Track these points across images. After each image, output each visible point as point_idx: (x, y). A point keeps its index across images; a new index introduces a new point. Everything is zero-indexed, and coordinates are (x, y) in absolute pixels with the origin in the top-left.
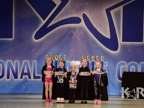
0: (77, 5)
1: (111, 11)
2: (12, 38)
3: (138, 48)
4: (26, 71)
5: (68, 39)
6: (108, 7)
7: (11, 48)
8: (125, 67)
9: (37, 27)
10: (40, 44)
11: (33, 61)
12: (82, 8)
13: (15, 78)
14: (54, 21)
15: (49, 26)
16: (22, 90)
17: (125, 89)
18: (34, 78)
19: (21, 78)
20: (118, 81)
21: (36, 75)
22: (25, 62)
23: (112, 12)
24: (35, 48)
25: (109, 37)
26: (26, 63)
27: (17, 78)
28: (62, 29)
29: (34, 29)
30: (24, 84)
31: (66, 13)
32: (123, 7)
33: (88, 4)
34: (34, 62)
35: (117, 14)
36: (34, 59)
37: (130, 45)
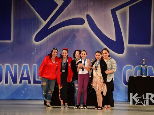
0: (80, 5)
1: (116, 12)
2: (11, 40)
3: (145, 51)
4: (25, 76)
5: (71, 41)
6: (114, 8)
7: (10, 51)
8: (132, 70)
9: (37, 28)
10: (41, 46)
11: (33, 65)
12: (85, 9)
13: (13, 83)
14: (56, 22)
15: (50, 27)
16: (22, 96)
17: (133, 95)
18: (34, 83)
19: (21, 82)
20: (124, 86)
21: (37, 80)
22: (24, 65)
23: (118, 13)
24: (36, 51)
25: (114, 39)
26: (26, 67)
27: (16, 83)
28: (64, 30)
29: (34, 30)
30: (23, 89)
31: (69, 14)
32: (130, 7)
33: (92, 4)
34: (35, 66)
35: (123, 15)
36: (34, 63)
37: (136, 47)
